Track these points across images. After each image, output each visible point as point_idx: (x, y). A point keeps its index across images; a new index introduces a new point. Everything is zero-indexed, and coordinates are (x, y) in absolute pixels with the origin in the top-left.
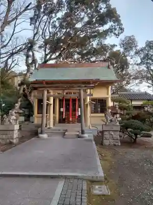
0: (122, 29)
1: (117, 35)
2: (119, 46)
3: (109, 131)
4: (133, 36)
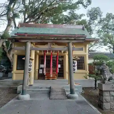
1: (85, 7)
2: (86, 16)
3: (109, 91)
4: (98, 7)
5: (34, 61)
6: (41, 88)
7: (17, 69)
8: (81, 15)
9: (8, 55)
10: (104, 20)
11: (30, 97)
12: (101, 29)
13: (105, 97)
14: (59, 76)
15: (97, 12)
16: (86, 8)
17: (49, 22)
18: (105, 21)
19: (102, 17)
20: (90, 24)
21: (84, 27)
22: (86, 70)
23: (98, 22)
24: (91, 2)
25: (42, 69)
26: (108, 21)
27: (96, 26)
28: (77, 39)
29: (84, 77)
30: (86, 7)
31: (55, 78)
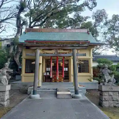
0: (95, 4)
3: (108, 91)
4: (103, 9)
5: (41, 65)
6: (49, 89)
7: (26, 73)
8: (87, 18)
9: (15, 58)
10: (109, 22)
11: (40, 97)
12: (106, 32)
13: (104, 96)
14: (65, 79)
15: (102, 14)
16: (91, 11)
17: (54, 24)
18: (111, 23)
19: (107, 19)
20: (95, 26)
21: (89, 31)
22: (91, 73)
23: (104, 24)
24: (96, 4)
25: (49, 72)
26: (114, 23)
27: (102, 28)
28: (80, 46)
29: (88, 79)
30: (91, 9)
31: (62, 80)
